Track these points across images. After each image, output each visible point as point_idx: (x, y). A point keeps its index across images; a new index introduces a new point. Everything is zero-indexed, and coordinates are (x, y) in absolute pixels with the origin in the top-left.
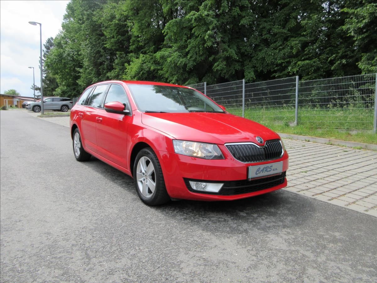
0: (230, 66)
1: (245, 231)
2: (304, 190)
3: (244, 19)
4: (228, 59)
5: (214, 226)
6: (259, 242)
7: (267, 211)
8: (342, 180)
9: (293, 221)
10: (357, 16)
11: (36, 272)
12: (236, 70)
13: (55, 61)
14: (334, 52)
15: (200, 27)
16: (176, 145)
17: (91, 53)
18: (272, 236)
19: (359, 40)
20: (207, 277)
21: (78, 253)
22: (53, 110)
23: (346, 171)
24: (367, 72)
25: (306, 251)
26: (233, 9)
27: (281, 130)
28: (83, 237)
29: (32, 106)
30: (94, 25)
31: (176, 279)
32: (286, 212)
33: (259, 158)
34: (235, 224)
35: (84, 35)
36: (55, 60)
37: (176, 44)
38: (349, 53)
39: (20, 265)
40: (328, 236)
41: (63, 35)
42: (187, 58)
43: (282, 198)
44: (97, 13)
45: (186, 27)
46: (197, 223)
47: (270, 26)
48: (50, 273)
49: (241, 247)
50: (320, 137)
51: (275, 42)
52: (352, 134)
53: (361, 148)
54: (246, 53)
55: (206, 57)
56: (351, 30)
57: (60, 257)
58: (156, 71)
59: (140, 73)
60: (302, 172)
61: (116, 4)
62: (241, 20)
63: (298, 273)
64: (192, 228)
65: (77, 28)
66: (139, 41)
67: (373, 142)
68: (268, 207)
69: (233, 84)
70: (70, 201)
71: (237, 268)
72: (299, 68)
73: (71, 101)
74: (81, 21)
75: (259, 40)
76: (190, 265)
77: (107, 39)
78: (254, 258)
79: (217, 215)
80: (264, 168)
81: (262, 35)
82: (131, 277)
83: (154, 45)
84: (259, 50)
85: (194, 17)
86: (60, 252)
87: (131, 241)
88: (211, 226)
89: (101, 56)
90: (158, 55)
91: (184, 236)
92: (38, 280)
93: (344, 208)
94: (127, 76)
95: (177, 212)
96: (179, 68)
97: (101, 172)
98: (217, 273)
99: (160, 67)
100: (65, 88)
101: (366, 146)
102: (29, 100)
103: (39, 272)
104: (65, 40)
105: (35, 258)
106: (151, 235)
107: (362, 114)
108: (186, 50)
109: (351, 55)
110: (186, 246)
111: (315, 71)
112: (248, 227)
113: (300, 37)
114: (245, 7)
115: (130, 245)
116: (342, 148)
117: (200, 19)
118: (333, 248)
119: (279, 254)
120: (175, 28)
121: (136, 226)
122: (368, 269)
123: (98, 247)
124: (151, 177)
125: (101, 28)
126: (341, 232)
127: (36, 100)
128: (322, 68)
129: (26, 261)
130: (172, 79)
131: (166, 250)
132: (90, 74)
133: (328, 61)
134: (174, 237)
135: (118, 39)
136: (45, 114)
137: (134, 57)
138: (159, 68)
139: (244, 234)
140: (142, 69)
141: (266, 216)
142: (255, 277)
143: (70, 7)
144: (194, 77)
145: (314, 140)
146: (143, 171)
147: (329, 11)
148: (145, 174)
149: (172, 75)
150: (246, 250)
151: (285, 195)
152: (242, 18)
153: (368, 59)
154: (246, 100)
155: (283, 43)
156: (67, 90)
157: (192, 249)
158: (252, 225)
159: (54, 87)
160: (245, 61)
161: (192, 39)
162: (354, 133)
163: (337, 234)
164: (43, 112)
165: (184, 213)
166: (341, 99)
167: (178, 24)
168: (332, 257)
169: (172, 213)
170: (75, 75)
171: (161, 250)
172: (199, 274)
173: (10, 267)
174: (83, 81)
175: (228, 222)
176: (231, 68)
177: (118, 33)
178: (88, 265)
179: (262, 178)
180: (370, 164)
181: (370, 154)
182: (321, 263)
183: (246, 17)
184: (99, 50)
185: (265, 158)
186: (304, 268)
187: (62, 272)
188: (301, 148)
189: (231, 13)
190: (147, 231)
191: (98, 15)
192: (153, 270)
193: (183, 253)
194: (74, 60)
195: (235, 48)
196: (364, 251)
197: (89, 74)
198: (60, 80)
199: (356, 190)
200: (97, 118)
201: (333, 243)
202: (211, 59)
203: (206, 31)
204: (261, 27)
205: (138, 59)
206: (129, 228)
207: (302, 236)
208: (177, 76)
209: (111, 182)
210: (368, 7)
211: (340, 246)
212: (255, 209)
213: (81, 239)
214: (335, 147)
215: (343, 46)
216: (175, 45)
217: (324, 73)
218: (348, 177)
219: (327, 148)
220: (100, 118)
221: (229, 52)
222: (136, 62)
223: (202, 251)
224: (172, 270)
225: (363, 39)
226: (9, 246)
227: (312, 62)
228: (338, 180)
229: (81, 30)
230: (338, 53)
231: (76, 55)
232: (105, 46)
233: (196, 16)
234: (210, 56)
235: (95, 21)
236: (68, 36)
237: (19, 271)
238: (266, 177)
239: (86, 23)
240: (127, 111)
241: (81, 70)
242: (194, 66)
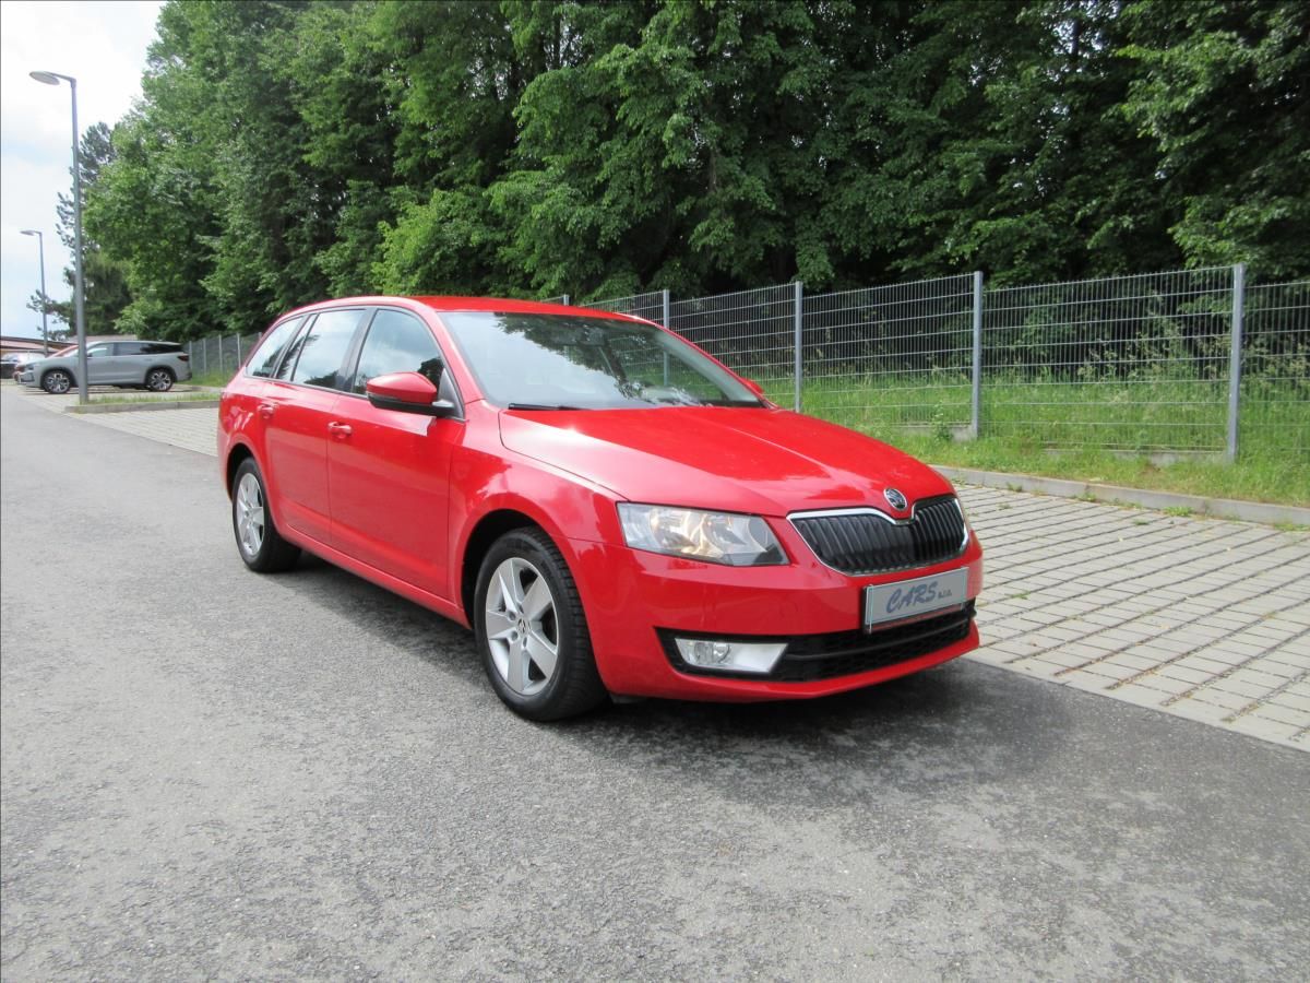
0: (747, 235)
1: (859, 795)
2: (1024, 657)
3: (792, 74)
4: (742, 211)
5: (760, 781)
6: (910, 832)
7: (919, 728)
8: (1142, 620)
9: (1006, 761)
10: (1170, 73)
11: (210, 952)
12: (768, 248)
13: (120, 211)
14: (1095, 190)
15: (645, 100)
16: (629, 520)
17: (255, 182)
18: (947, 811)
19: (1176, 151)
20: (766, 945)
21: (333, 886)
22: (115, 385)
23: (1151, 590)
24: (1203, 259)
25: (1061, 853)
26: (755, 40)
27: (926, 453)
28: (335, 832)
29: (38, 371)
30: (262, 84)
31: (670, 957)
32: (979, 731)
33: (895, 557)
34: (827, 773)
35: (225, 118)
36: (118, 205)
37: (559, 157)
38: (1141, 193)
39: (150, 931)
40: (1118, 805)
41: (146, 117)
42: (599, 205)
43: (960, 685)
44: (275, 41)
45: (594, 98)
46: (703, 774)
47: (879, 100)
48: (255, 951)
49: (857, 848)
50: (1055, 475)
51: (897, 154)
52: (1158, 466)
53: (1190, 512)
54: (801, 190)
55: (666, 202)
56: (1152, 117)
57: (277, 902)
58: (488, 249)
59: (432, 256)
60: (1013, 597)
61: (343, 12)
62: (781, 76)
63: (1046, 921)
64: (689, 790)
65: (199, 93)
66: (425, 144)
67: (1226, 490)
68: (920, 717)
69: (759, 297)
70: (260, 712)
71: (854, 913)
72: (978, 241)
73: (181, 354)
74: (213, 68)
75: (843, 147)
76: (705, 910)
77: (312, 133)
78: (904, 881)
79: (762, 747)
80: (911, 592)
81: (852, 130)
82: (526, 954)
83: (482, 157)
84: (846, 179)
85: (623, 66)
86: (272, 885)
87: (499, 840)
88: (749, 783)
89: (290, 193)
90: (499, 192)
91: (669, 818)
92: (221, 975)
93: (1160, 713)
94: (388, 267)
95: (630, 741)
96: (572, 239)
97: (342, 608)
98: (794, 931)
99: (504, 234)
100: (159, 305)
101: (1206, 506)
102: (24, 350)
103: (218, 950)
104: (152, 136)
105: (190, 905)
106: (560, 817)
107: (1188, 398)
108: (597, 178)
109: (1149, 202)
110: (682, 850)
111: (1033, 255)
112: (867, 784)
113: (981, 138)
114: (796, 33)
115: (500, 854)
116: (1129, 513)
117: (644, 74)
118: (1141, 841)
119: (980, 866)
120: (558, 102)
121: (505, 791)
122: (1253, 904)
123: (396, 862)
124: (540, 626)
125: (288, 93)
126: (1159, 791)
127: (50, 349)
128: (1056, 242)
129: (165, 917)
130: (546, 277)
131: (621, 865)
132: (249, 256)
133: (1077, 220)
134: (636, 823)
135: (352, 137)
136: (94, 402)
137: (412, 199)
138: (499, 236)
139: (859, 804)
140: (440, 243)
141: (919, 747)
142: (916, 939)
143: (170, 20)
144: (626, 270)
145: (1037, 485)
146: (511, 606)
147: (1075, 50)
148: (519, 616)
149: (547, 263)
150: (873, 856)
151: (968, 677)
152: (786, 71)
153: (1206, 217)
154: (807, 353)
155: (926, 160)
156: (167, 312)
157: (701, 860)
158: (879, 778)
159: (114, 303)
160: (798, 216)
161: (614, 141)
162: (1165, 461)
163: (1148, 797)
164: (87, 394)
165: (655, 743)
166: (1121, 349)
167: (568, 88)
168: (1143, 870)
169: (613, 743)
170: (196, 260)
171: (603, 866)
172: (740, 939)
173: (114, 937)
174: (224, 283)
175: (803, 769)
176: (750, 241)
177: (353, 113)
178: (376, 920)
179: (908, 622)
180: (1223, 567)
181: (1218, 531)
182: (1110, 888)
183: (800, 67)
184: (281, 174)
185: (913, 559)
186: (1062, 907)
187: (294, 948)
188: (998, 514)
189: (749, 52)
190: (546, 805)
191: (277, 48)
192: (591, 929)
193: (676, 874)
194: (188, 207)
195: (765, 171)
196: (1233, 846)
197: (247, 255)
198: (137, 278)
199: (1188, 653)
200: (331, 424)
201: (1139, 826)
202: (683, 208)
203: (667, 114)
204: (850, 100)
205: (424, 208)
206: (484, 799)
207: (1042, 807)
208: (565, 268)
209: (388, 645)
210: (1206, 45)
211: (1161, 835)
212: (879, 723)
213: (331, 837)
214: (1107, 508)
215: (1123, 170)
216: (556, 160)
217: (1064, 261)
218: (1158, 610)
219: (1082, 513)
220: (341, 424)
221: (744, 188)
222: (417, 218)
223: (735, 863)
224: (653, 927)
225: (1189, 149)
226: (93, 868)
227: (1023, 224)
228: (1128, 621)
229: (215, 100)
230: (1107, 194)
231: (195, 188)
232: (306, 158)
233: (630, 61)
234: (678, 199)
235: (267, 72)
236: (166, 120)
237: (152, 952)
238: (919, 619)
239: (232, 76)
240: (443, 403)
241: (217, 244)
242: (625, 235)
